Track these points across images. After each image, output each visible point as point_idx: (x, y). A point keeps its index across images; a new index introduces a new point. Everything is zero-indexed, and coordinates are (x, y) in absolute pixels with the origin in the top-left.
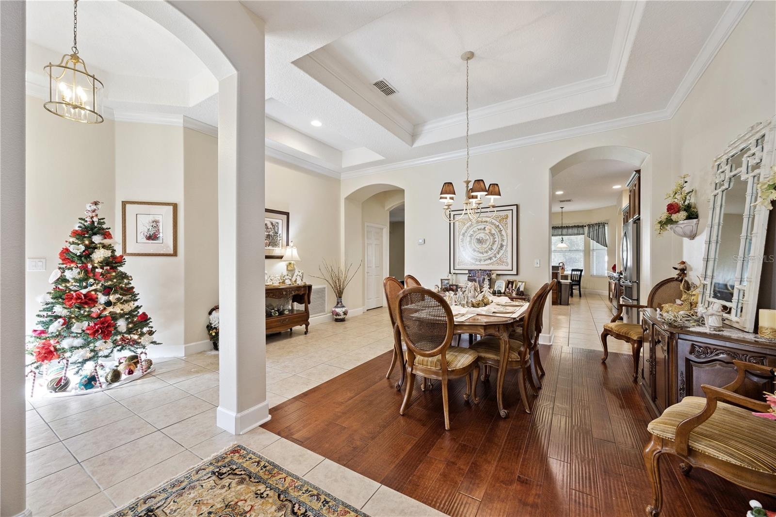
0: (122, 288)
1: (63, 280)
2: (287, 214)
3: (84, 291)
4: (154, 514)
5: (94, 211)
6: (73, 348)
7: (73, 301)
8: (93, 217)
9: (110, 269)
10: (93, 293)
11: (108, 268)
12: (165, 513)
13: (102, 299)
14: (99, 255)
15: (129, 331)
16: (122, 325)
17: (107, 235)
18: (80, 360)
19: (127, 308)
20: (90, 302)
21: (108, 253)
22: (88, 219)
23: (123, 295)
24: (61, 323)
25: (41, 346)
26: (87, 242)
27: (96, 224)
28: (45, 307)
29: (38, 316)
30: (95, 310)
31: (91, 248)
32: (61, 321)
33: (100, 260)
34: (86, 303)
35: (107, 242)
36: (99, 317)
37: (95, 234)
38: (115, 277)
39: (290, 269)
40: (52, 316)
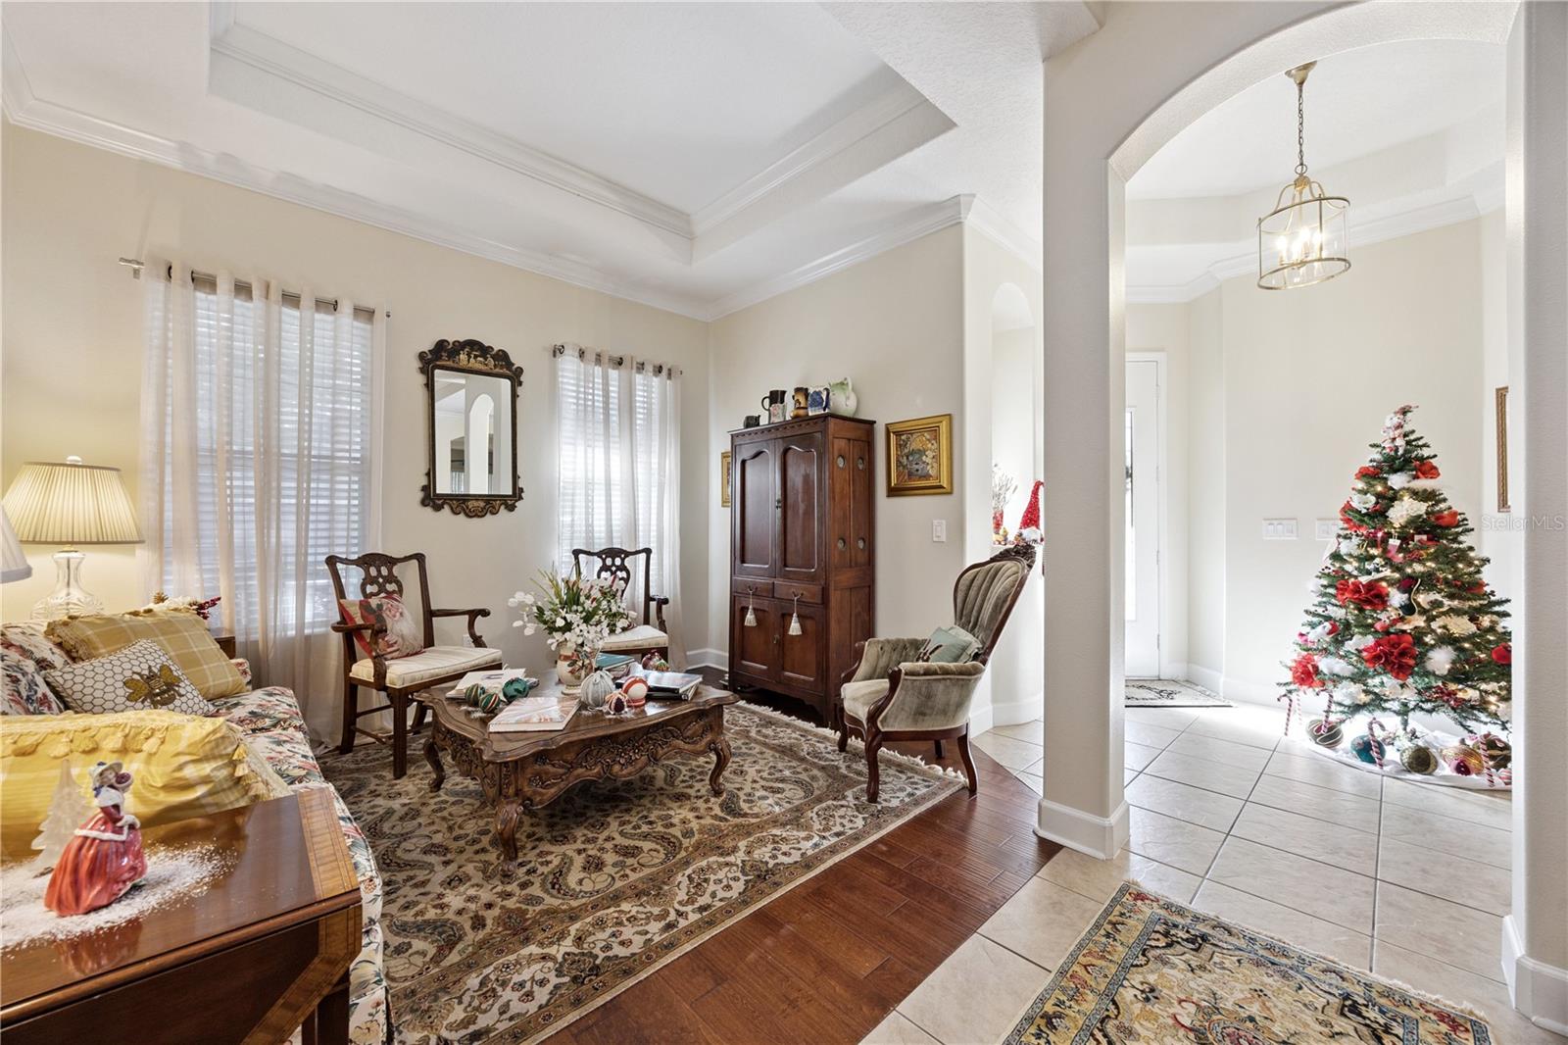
0: (1446, 582)
1: (1336, 556)
3: (1364, 579)
4: (1201, 945)
5: (1400, 426)
6: (1337, 679)
7: (1347, 595)
8: (1394, 439)
9: (1429, 539)
10: (1384, 584)
11: (1425, 537)
12: (1212, 957)
13: (1397, 598)
14: (1403, 511)
15: (1458, 675)
16: (1441, 660)
17: (1425, 468)
18: (1348, 702)
19: (1461, 626)
20: (1376, 601)
21: (1421, 508)
22: (1387, 444)
23: (1451, 597)
24: (1327, 630)
25: (1299, 659)
26: (1379, 488)
27: (1401, 452)
28: (1320, 599)
29: (1306, 612)
30: (1385, 617)
31: (1390, 498)
32: (1328, 625)
33: (1403, 521)
34: (1368, 602)
35: (1423, 484)
36: (1387, 633)
37: (1395, 471)
38: (1435, 558)
40: (1319, 615)
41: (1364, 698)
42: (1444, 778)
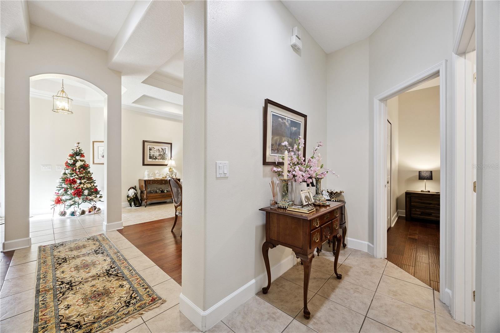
0: (87, 177)
1: (65, 174)
2: (171, 144)
3: (72, 178)
5: (78, 146)
6: (67, 200)
7: (68, 182)
8: (77, 149)
9: (83, 170)
10: (75, 179)
11: (83, 169)
13: (78, 181)
14: (79, 164)
15: (89, 195)
16: (86, 192)
17: (82, 156)
18: (69, 205)
19: (89, 186)
20: (74, 182)
21: (82, 163)
22: (75, 150)
23: (87, 180)
24: (63, 190)
25: (57, 198)
26: (74, 159)
27: (78, 152)
28: (60, 184)
29: (57, 187)
30: (76, 186)
31: (76, 161)
32: (64, 189)
33: (79, 166)
34: (72, 183)
35: (82, 158)
36: (77, 188)
37: (77, 156)
38: (85, 173)
39: (171, 171)
40: (61, 187)
41: (72, 203)
42: (87, 214)
